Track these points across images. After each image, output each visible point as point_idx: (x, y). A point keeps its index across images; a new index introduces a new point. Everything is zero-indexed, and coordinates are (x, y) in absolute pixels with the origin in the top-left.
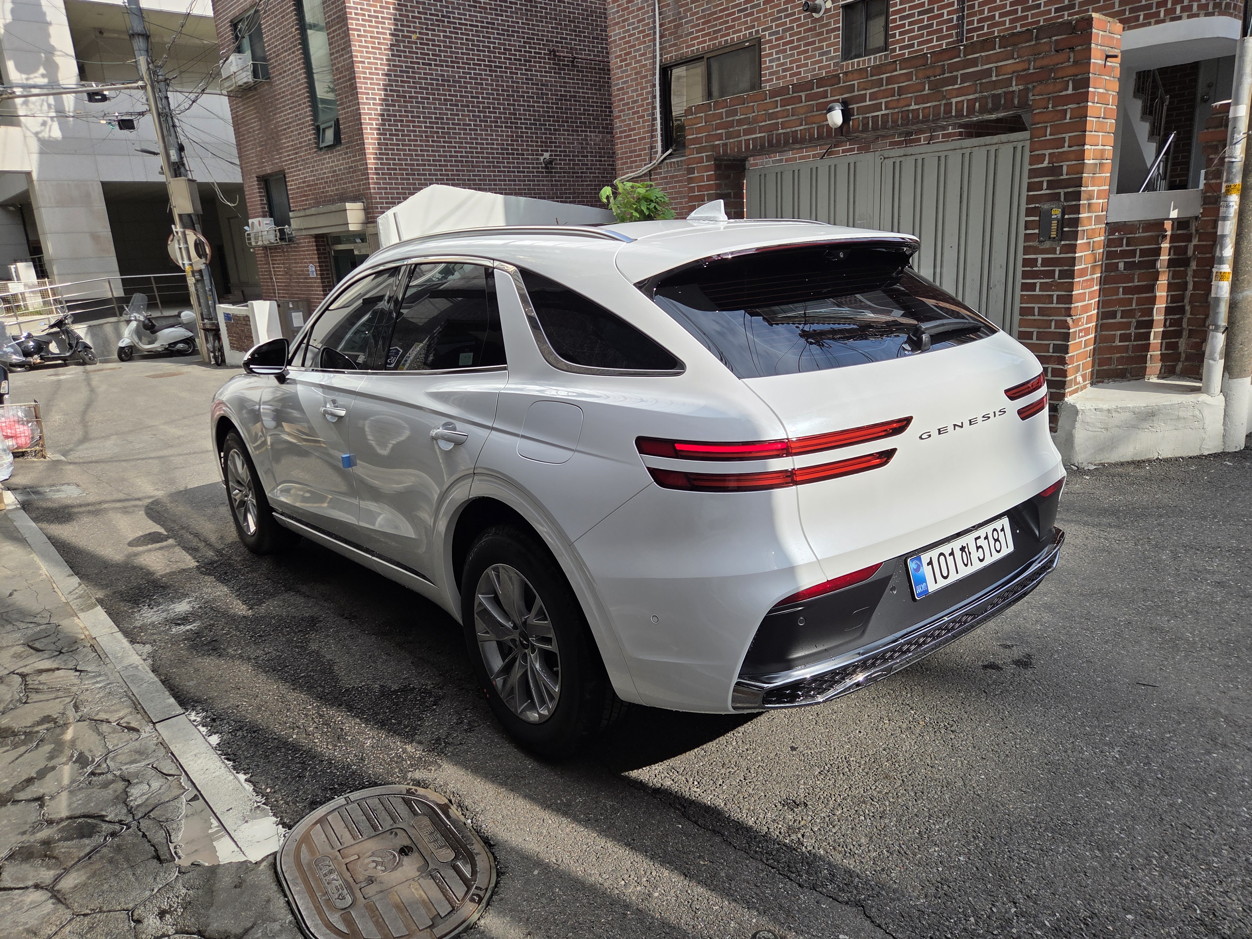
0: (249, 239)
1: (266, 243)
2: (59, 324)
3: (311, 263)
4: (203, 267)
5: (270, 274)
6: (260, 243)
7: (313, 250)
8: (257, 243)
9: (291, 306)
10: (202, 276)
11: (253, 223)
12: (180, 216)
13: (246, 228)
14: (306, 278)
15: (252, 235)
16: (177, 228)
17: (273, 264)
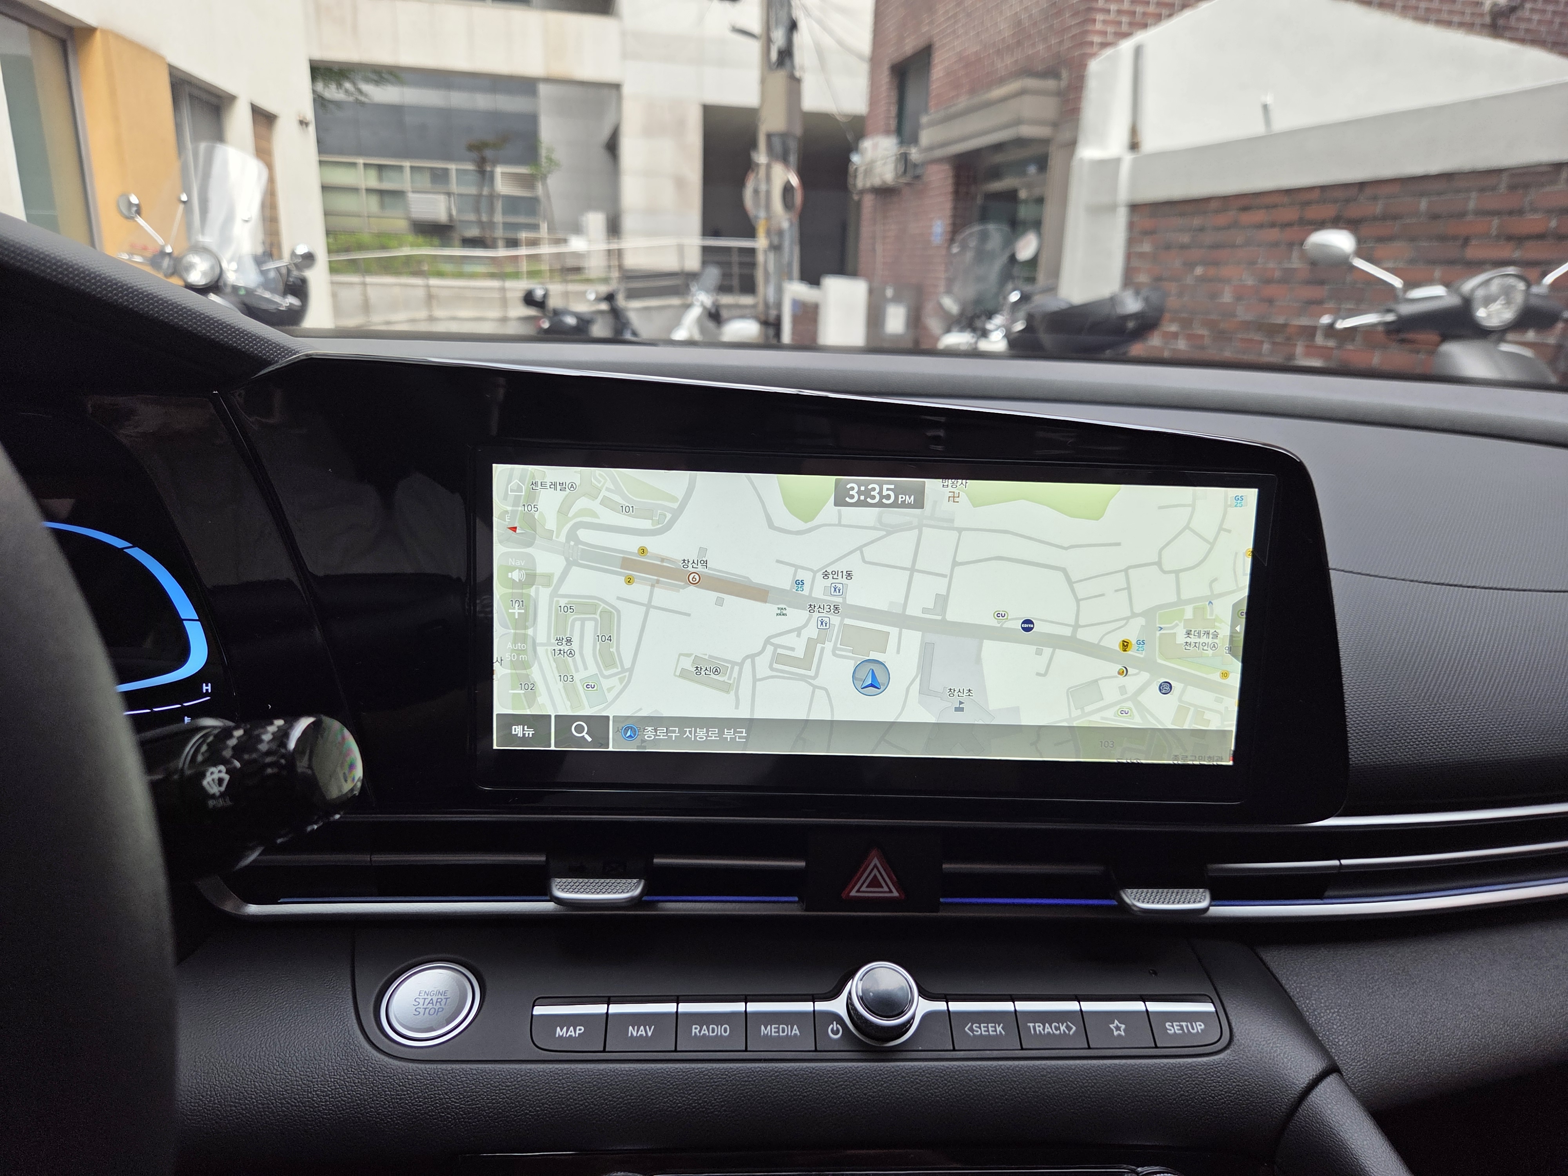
0: (855, 176)
2: (610, 298)
3: (939, 217)
4: (785, 225)
5: (876, 243)
8: (864, 181)
9: (889, 294)
10: (781, 238)
11: (865, 148)
12: (769, 136)
13: (855, 158)
14: (925, 249)
15: (861, 170)
16: (761, 157)
17: (883, 223)
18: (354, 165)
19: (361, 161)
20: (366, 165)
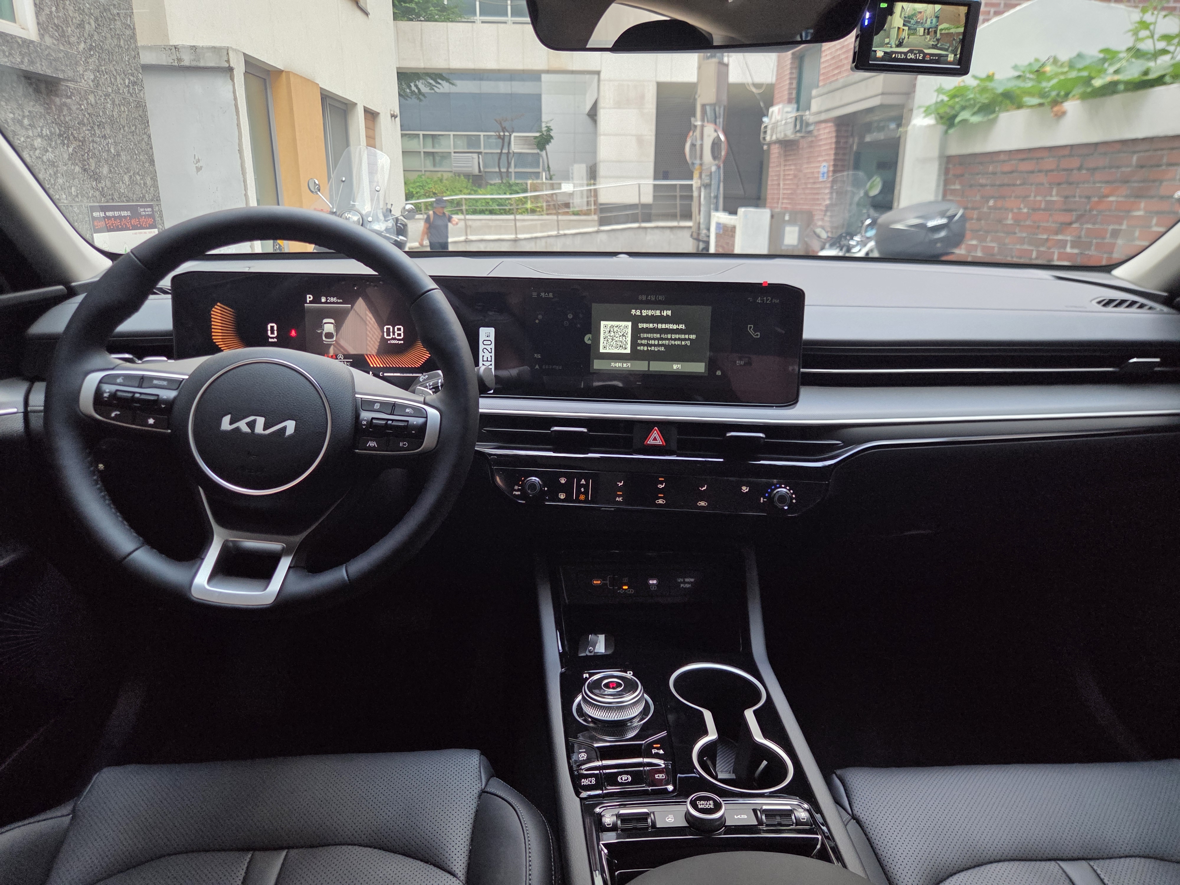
0: (765, 132)
1: (781, 136)
3: (825, 161)
4: (713, 169)
5: (779, 180)
6: (774, 138)
7: (831, 143)
8: (772, 136)
9: (787, 218)
10: (711, 180)
11: (772, 112)
12: (704, 106)
13: (765, 119)
14: (814, 183)
15: (769, 127)
16: (697, 121)
17: (785, 165)
18: (416, 135)
19: (421, 133)
20: (424, 135)
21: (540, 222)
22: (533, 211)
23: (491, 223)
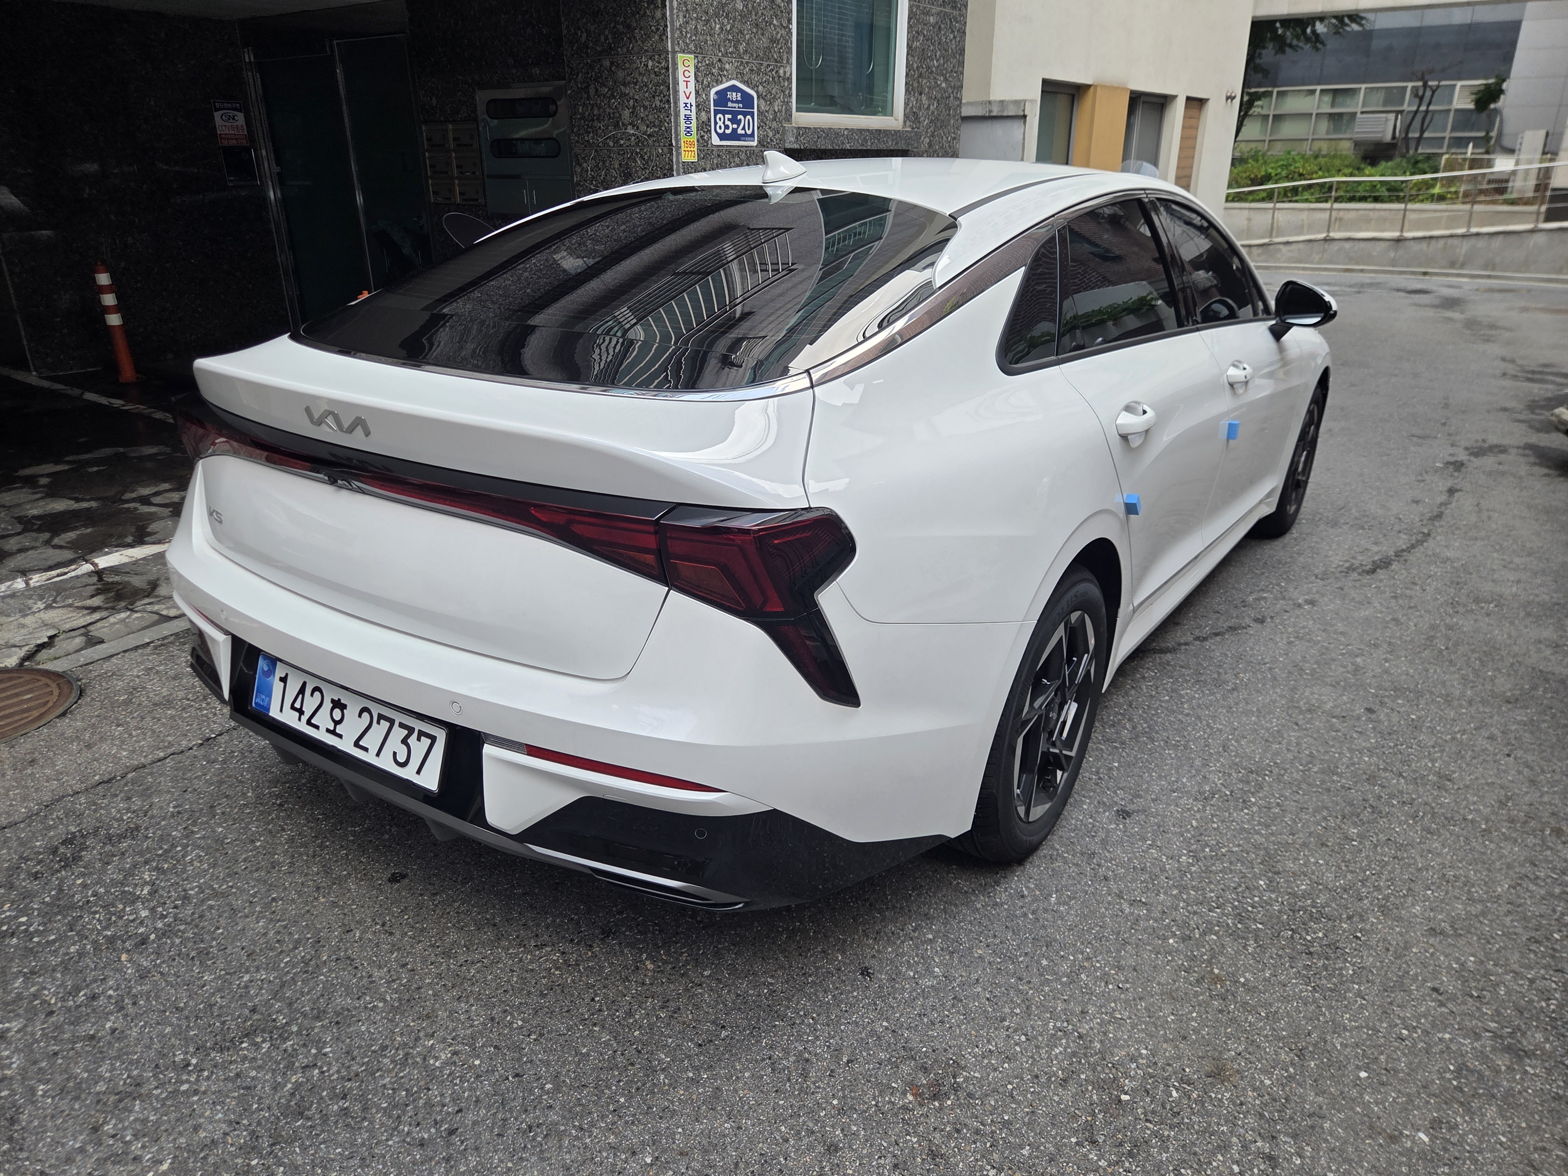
18: (1313, 92)
19: (1319, 88)
20: (1322, 91)
21: (1447, 214)
22: (1441, 198)
23: (1371, 213)
